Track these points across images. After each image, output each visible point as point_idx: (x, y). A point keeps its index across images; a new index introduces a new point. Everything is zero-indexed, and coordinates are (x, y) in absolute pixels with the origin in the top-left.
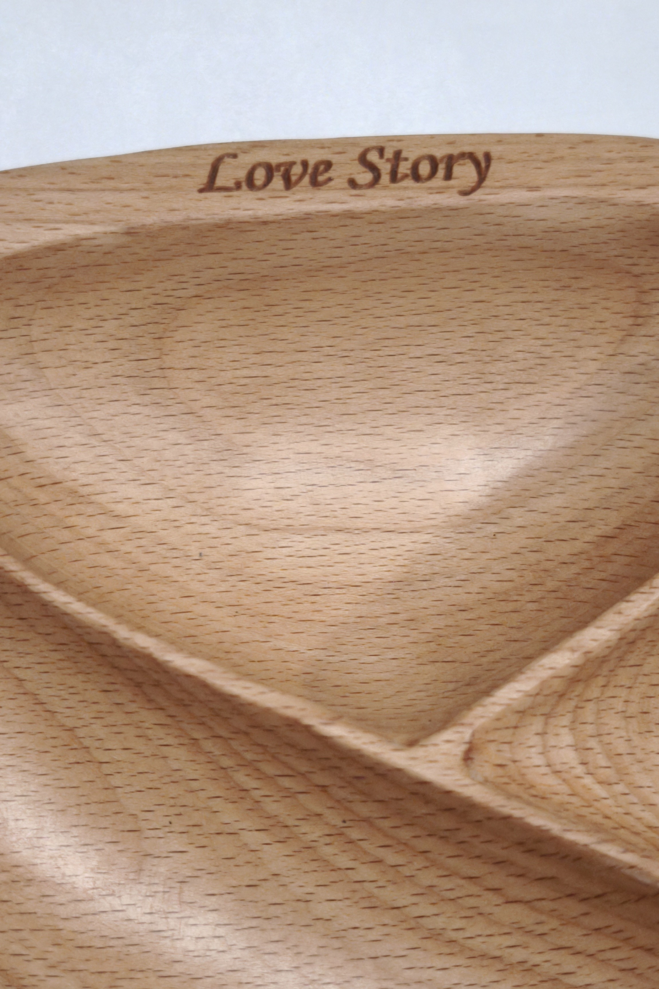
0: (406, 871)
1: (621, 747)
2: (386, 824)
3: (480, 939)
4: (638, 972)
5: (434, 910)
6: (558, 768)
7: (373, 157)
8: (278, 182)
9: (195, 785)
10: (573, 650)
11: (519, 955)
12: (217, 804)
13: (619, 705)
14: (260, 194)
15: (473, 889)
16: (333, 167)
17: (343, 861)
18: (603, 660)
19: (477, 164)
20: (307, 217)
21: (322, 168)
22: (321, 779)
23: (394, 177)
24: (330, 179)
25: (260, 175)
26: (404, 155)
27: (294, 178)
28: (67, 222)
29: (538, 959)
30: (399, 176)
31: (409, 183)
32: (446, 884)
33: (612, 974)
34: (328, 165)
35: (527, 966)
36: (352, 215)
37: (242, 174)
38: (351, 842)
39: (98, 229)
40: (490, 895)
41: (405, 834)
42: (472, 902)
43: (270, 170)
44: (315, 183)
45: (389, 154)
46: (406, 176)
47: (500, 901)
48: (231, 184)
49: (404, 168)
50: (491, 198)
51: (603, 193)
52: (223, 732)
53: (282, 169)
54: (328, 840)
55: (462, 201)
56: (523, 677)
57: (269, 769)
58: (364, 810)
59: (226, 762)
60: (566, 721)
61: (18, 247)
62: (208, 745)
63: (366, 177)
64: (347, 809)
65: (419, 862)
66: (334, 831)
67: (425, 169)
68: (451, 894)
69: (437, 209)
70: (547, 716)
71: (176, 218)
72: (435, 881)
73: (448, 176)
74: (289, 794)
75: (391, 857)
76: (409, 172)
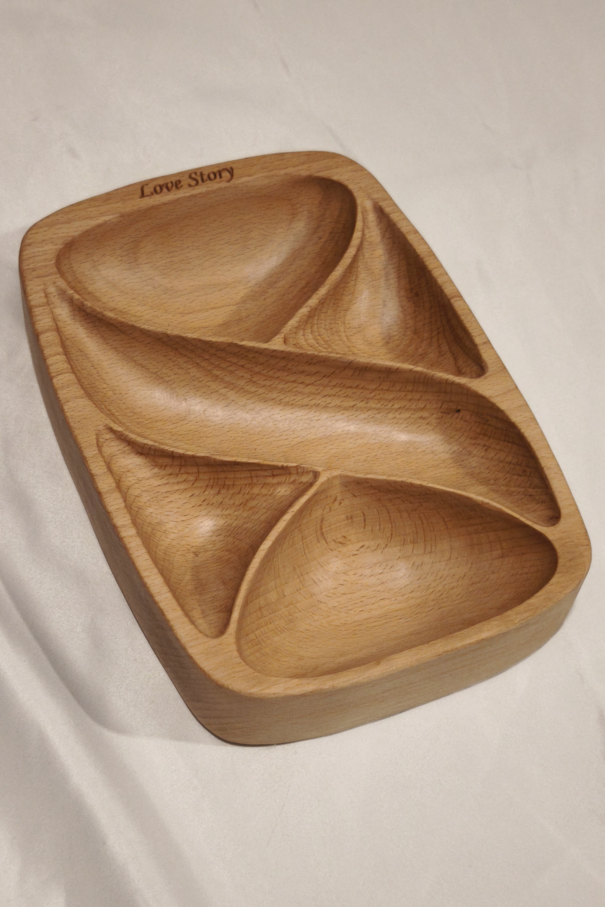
0: (274, 386)
1: (327, 339)
2: (264, 372)
3: (301, 401)
4: (349, 396)
5: (284, 396)
6: (311, 345)
7: (193, 176)
8: (165, 190)
9: (200, 379)
10: (306, 307)
11: (313, 402)
12: (209, 384)
13: (323, 325)
14: (161, 195)
15: (295, 385)
16: (182, 182)
17: (253, 389)
18: (316, 309)
19: (229, 172)
20: (178, 200)
21: (178, 183)
22: (242, 363)
23: (203, 180)
24: (182, 186)
25: (158, 189)
26: (204, 173)
27: (170, 188)
28: (100, 217)
29: (319, 402)
30: (205, 180)
31: (209, 182)
32: (287, 386)
33: (343, 399)
34: (180, 181)
35: (317, 405)
36: (193, 196)
37: (152, 190)
38: (255, 382)
39: (111, 217)
40: (300, 385)
41: (271, 373)
42: (295, 389)
43: (161, 187)
44: (177, 188)
45: (198, 174)
46: (207, 180)
47: (304, 386)
48: (149, 194)
49: (205, 177)
50: (238, 182)
51: (273, 173)
52: (207, 357)
53: (165, 186)
54: (247, 384)
55: (227, 184)
56: (294, 317)
57: (223, 365)
58: (257, 369)
59: (209, 368)
60: (309, 331)
61: (87, 228)
62: (203, 364)
63: (193, 183)
64: (251, 371)
65: (277, 382)
66: (248, 380)
67: (212, 176)
68: (288, 390)
69: (220, 189)
70: (304, 329)
71: (135, 208)
72: (283, 386)
73: (221, 177)
74: (232, 372)
75: (268, 383)
76: (207, 178)
